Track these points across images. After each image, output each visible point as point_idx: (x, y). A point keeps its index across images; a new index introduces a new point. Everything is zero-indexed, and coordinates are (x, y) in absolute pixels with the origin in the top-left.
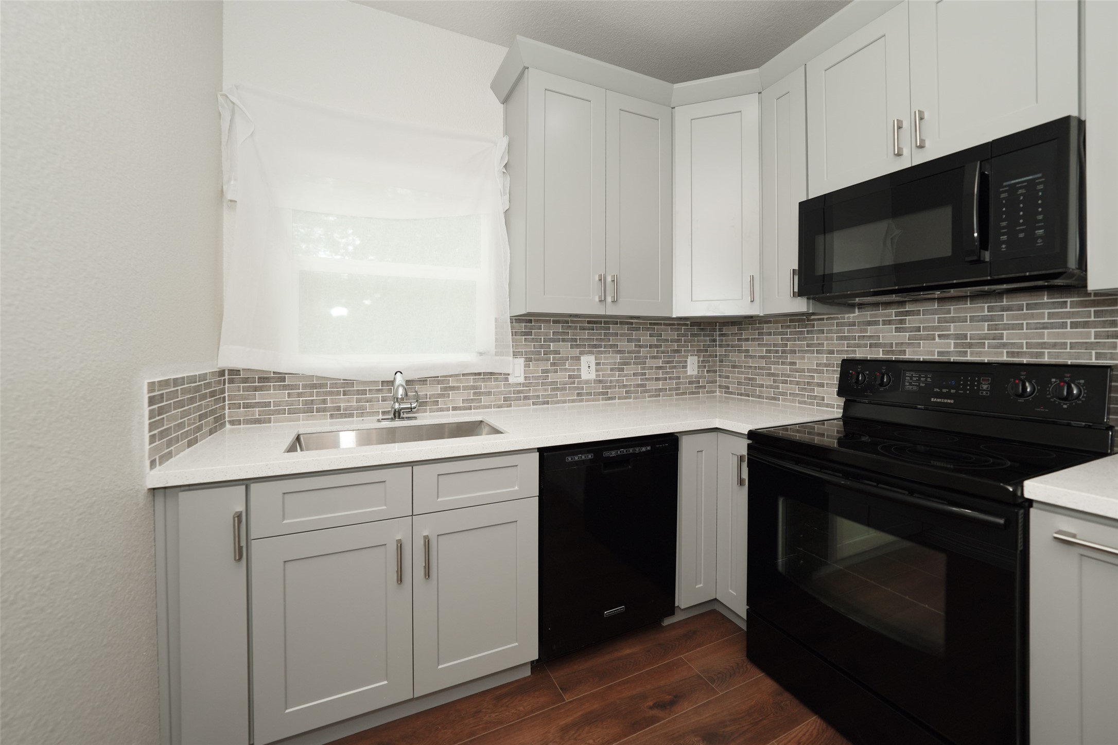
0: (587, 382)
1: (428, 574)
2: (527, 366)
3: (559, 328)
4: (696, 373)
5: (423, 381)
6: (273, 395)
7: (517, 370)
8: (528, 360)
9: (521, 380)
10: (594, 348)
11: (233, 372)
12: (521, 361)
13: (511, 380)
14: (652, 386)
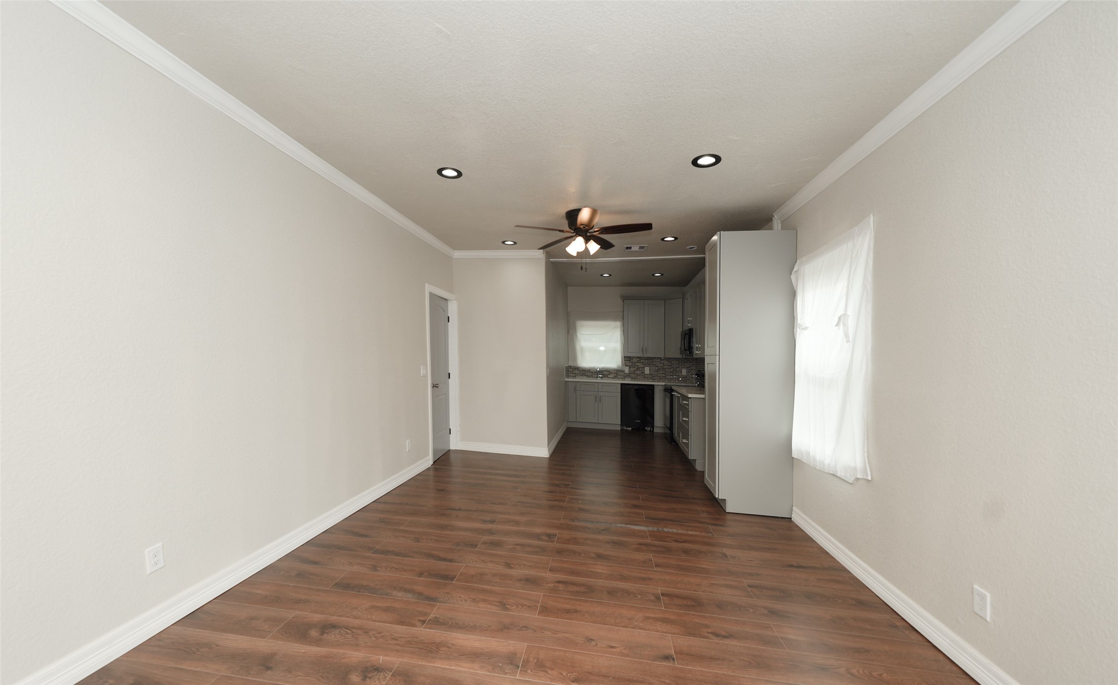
0: (647, 374)
1: (600, 402)
2: (629, 369)
3: (638, 359)
4: (685, 374)
5: (605, 371)
6: (577, 372)
7: (627, 370)
8: (630, 367)
9: (628, 372)
10: (649, 365)
11: (570, 366)
12: (628, 368)
13: (625, 372)
14: (669, 377)
